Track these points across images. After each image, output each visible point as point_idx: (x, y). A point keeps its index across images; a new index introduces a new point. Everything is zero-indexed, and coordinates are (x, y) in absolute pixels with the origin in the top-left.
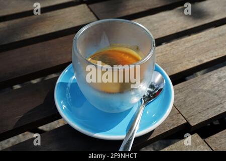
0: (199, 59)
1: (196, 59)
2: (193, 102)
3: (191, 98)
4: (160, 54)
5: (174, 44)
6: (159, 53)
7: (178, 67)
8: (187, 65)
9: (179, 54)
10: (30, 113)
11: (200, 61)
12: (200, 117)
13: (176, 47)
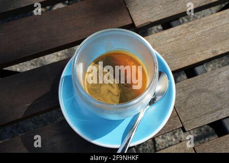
0: (214, 49)
1: (210, 49)
2: (194, 104)
3: (193, 100)
4: (173, 39)
5: (191, 25)
6: (172, 37)
7: (188, 59)
8: (199, 57)
9: (194, 40)
10: (37, 102)
11: (214, 52)
12: (197, 123)
13: (193, 30)
